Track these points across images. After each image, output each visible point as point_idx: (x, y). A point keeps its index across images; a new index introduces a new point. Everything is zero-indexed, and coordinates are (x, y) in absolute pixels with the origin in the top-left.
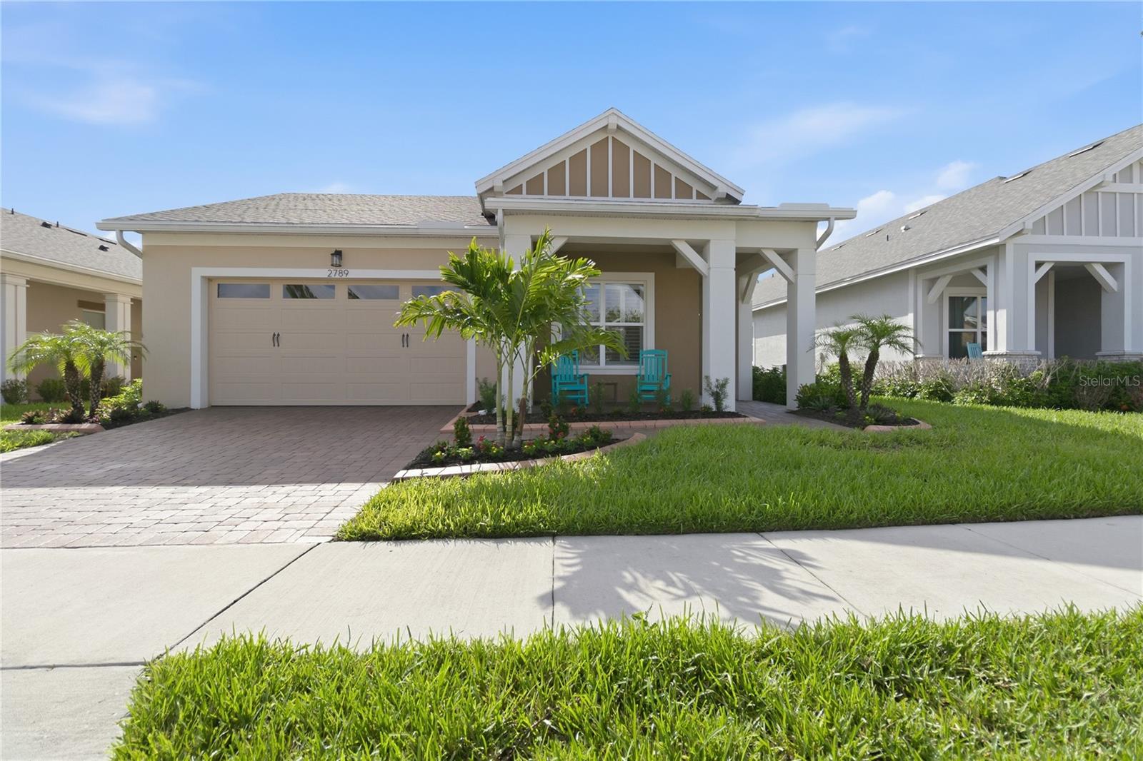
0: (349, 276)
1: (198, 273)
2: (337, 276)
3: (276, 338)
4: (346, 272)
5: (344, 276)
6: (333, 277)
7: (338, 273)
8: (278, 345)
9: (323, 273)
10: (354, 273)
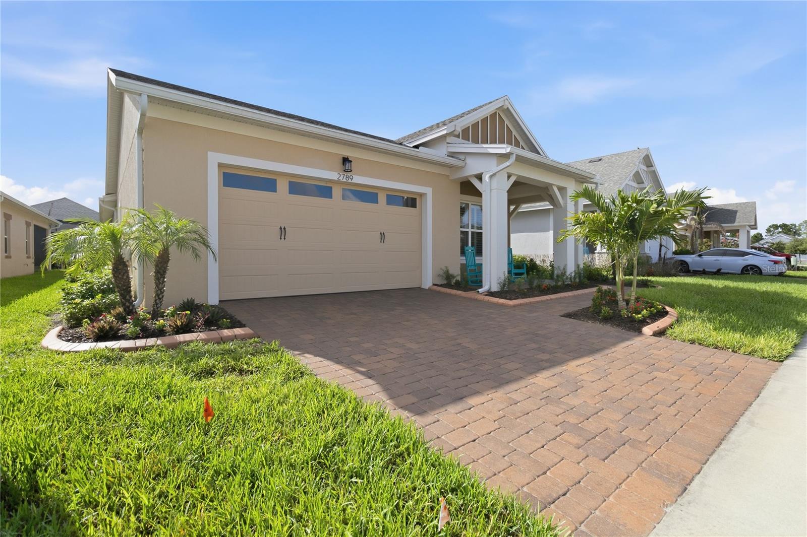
0: (354, 181)
1: (215, 159)
2: (344, 180)
3: (283, 230)
4: (351, 177)
5: (350, 181)
6: (341, 180)
7: (345, 177)
8: (285, 239)
9: (333, 175)
10: (358, 179)
